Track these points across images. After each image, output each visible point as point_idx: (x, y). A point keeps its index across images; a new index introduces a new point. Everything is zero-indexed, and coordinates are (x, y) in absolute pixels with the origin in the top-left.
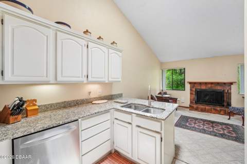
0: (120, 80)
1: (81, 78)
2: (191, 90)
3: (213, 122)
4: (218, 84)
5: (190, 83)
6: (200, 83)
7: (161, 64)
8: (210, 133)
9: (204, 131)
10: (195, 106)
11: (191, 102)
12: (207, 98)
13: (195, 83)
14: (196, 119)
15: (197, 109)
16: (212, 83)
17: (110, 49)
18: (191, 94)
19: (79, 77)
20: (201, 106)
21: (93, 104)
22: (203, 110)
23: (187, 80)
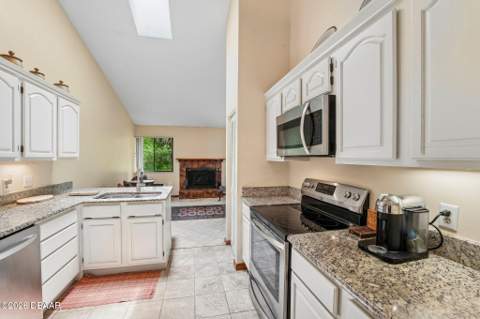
0: (77, 155)
1: (11, 152)
2: (181, 170)
3: (205, 207)
4: (210, 161)
5: (180, 160)
6: (192, 161)
7: (136, 128)
8: (203, 217)
9: (198, 217)
10: (186, 192)
11: (181, 188)
12: (199, 179)
13: (186, 160)
14: (188, 208)
15: (188, 196)
16: (204, 160)
17: (61, 100)
18: (181, 176)
19: (8, 150)
20: (192, 191)
21: (19, 204)
22: (195, 197)
23: (175, 157)
